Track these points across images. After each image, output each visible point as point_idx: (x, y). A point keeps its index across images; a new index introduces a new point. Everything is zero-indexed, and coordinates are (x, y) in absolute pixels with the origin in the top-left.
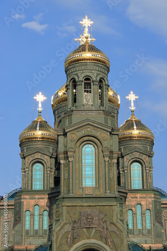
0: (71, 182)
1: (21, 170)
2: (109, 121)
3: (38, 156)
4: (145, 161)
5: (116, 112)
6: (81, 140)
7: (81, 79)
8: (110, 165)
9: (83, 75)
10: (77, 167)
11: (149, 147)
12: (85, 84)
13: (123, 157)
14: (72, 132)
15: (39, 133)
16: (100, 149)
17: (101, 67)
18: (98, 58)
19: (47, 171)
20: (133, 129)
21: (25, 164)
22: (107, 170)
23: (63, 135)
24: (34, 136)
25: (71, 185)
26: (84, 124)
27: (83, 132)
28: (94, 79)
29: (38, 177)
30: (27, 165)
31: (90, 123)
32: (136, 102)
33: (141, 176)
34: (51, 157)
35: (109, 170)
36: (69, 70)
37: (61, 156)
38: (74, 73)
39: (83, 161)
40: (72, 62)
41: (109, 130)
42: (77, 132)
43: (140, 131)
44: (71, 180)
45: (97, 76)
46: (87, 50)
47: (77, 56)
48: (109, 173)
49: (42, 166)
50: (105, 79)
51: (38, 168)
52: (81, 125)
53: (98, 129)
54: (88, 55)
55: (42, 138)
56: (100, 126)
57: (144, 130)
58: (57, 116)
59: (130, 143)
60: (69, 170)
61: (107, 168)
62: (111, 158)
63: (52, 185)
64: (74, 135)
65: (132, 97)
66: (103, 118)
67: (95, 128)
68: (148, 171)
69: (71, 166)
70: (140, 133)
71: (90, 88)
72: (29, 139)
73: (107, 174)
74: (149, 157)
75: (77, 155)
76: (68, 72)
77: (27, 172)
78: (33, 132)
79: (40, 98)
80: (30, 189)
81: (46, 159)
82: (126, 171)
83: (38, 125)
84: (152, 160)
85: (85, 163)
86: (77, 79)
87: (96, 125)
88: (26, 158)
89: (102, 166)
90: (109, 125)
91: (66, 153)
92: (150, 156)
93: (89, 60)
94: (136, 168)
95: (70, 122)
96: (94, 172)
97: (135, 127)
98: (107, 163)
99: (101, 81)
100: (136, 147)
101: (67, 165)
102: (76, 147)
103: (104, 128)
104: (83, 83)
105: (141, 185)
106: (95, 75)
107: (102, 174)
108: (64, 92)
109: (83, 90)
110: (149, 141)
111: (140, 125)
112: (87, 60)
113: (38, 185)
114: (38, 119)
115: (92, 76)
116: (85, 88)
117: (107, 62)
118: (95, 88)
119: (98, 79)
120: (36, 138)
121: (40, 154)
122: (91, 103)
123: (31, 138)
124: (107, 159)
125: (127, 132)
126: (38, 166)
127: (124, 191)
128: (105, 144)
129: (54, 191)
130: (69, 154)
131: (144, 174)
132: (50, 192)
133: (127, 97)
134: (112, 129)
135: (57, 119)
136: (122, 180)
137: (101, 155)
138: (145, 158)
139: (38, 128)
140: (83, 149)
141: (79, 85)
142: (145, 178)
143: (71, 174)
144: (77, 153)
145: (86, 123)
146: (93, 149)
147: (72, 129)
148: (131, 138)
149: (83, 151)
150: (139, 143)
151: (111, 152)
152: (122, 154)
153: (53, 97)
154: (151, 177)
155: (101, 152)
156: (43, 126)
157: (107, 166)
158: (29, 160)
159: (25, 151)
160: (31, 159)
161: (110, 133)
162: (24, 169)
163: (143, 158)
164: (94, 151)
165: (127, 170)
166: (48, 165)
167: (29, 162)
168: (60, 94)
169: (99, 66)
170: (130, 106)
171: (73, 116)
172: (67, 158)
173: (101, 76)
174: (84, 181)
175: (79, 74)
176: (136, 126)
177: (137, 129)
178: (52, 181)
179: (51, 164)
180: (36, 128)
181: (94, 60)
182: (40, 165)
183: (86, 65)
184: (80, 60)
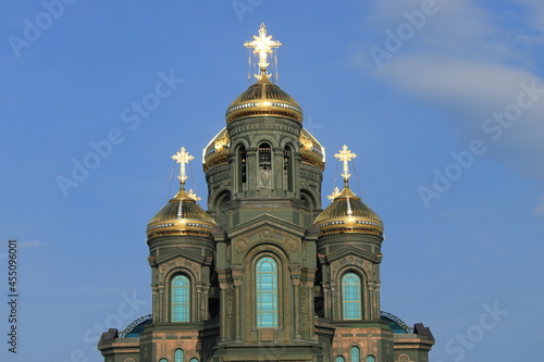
0: (238, 321)
1: (151, 288)
2: (301, 218)
3: (180, 262)
4: (366, 270)
5: (318, 179)
6: (254, 251)
7: (254, 145)
8: (302, 292)
9: (258, 139)
10: (248, 296)
11: (373, 246)
12: (261, 153)
13: (328, 264)
14: (239, 237)
15: (181, 222)
16: (286, 265)
17: (287, 124)
18: (283, 110)
19: (196, 289)
20: (347, 215)
21: (157, 277)
22: (297, 301)
23: (225, 241)
24: (172, 228)
25: (238, 325)
26: (259, 224)
27: (257, 238)
28: (276, 145)
29: (180, 298)
30: (161, 280)
31: (270, 222)
32: (352, 163)
33: (359, 297)
34: (203, 265)
35: (300, 300)
36: (233, 128)
37: (222, 277)
38: (242, 135)
39: (258, 285)
40: (238, 115)
41: (300, 234)
42: (248, 237)
43: (359, 219)
44: (238, 317)
45: (281, 140)
46: (264, 96)
47: (247, 105)
48: (300, 305)
49: (188, 281)
50: (295, 144)
51: (181, 284)
52: (254, 226)
53: (283, 233)
54: (265, 104)
55: (188, 231)
56: (285, 228)
57: (364, 215)
58: (212, 186)
59: (340, 239)
60: (234, 301)
61: (297, 298)
62: (304, 279)
63: (206, 315)
64: (242, 243)
65: (345, 155)
66: (291, 214)
67: (278, 231)
68: (371, 289)
69: (237, 295)
70: (357, 222)
71: (270, 160)
72: (164, 232)
73: (297, 307)
74: (374, 263)
75: (248, 275)
76: (233, 132)
77: (161, 292)
78: (171, 221)
79: (183, 157)
80: (167, 320)
81: (196, 268)
82: (333, 289)
83: (180, 208)
84: (378, 268)
85: (261, 289)
86: (247, 146)
87: (279, 226)
88: (160, 267)
89: (289, 293)
90: (301, 225)
91: (229, 272)
92: (376, 262)
93: (267, 112)
94: (351, 283)
95: (236, 221)
96: (276, 304)
97: (350, 212)
98: (296, 289)
99: (287, 148)
100: (351, 246)
101: (232, 292)
102: (246, 262)
103: (292, 231)
104: (257, 153)
105: (360, 313)
106: (278, 137)
107: (288, 308)
108: (224, 144)
109: (258, 163)
110: (374, 236)
111: (358, 206)
112: (264, 112)
113: (181, 313)
114: (179, 195)
115: (273, 140)
116: (260, 160)
117: (298, 115)
118: (277, 160)
119: (283, 145)
120: (176, 231)
121: (184, 260)
122: (270, 186)
123: (169, 232)
124: (297, 282)
125: (336, 221)
126: (182, 281)
127: (329, 326)
128: (293, 257)
129: (209, 327)
130: (234, 274)
131: (365, 295)
132: (202, 329)
133: (337, 155)
134: (306, 233)
135: (212, 191)
136: (327, 305)
137: (288, 275)
138: (367, 266)
139: (180, 214)
140: (258, 265)
141: (251, 155)
142: (366, 300)
143: (238, 308)
144: (248, 272)
145: (262, 223)
146: (275, 265)
147: (240, 232)
148: (342, 230)
149: (258, 269)
150: (357, 238)
151: (305, 270)
152: (326, 259)
153: (205, 150)
154: (378, 297)
155: (286, 269)
156: (189, 208)
157: (296, 294)
158: (164, 269)
159: (158, 254)
160: (168, 269)
161: (303, 239)
162: (157, 286)
163: (363, 266)
164: (275, 269)
165: (336, 287)
166: (199, 278)
167: (165, 273)
168: (219, 146)
169: (284, 123)
170: (342, 171)
171: (241, 210)
172: (230, 280)
173: (288, 140)
174: (258, 318)
175: (251, 137)
176: (352, 209)
177: (353, 215)
178: (205, 306)
179: (203, 276)
180: (177, 213)
181: (275, 112)
182: (183, 277)
183: (262, 120)
184: (253, 113)
